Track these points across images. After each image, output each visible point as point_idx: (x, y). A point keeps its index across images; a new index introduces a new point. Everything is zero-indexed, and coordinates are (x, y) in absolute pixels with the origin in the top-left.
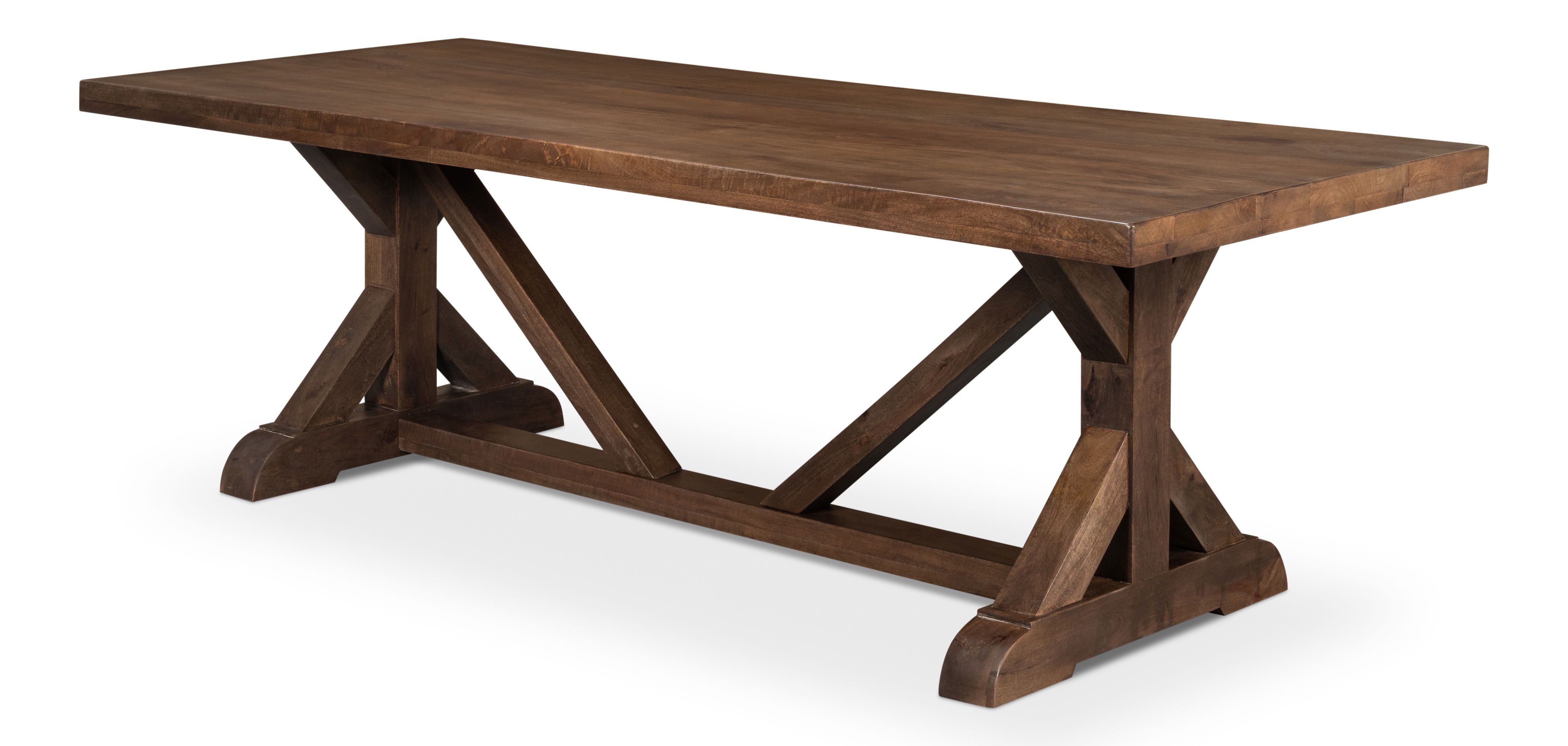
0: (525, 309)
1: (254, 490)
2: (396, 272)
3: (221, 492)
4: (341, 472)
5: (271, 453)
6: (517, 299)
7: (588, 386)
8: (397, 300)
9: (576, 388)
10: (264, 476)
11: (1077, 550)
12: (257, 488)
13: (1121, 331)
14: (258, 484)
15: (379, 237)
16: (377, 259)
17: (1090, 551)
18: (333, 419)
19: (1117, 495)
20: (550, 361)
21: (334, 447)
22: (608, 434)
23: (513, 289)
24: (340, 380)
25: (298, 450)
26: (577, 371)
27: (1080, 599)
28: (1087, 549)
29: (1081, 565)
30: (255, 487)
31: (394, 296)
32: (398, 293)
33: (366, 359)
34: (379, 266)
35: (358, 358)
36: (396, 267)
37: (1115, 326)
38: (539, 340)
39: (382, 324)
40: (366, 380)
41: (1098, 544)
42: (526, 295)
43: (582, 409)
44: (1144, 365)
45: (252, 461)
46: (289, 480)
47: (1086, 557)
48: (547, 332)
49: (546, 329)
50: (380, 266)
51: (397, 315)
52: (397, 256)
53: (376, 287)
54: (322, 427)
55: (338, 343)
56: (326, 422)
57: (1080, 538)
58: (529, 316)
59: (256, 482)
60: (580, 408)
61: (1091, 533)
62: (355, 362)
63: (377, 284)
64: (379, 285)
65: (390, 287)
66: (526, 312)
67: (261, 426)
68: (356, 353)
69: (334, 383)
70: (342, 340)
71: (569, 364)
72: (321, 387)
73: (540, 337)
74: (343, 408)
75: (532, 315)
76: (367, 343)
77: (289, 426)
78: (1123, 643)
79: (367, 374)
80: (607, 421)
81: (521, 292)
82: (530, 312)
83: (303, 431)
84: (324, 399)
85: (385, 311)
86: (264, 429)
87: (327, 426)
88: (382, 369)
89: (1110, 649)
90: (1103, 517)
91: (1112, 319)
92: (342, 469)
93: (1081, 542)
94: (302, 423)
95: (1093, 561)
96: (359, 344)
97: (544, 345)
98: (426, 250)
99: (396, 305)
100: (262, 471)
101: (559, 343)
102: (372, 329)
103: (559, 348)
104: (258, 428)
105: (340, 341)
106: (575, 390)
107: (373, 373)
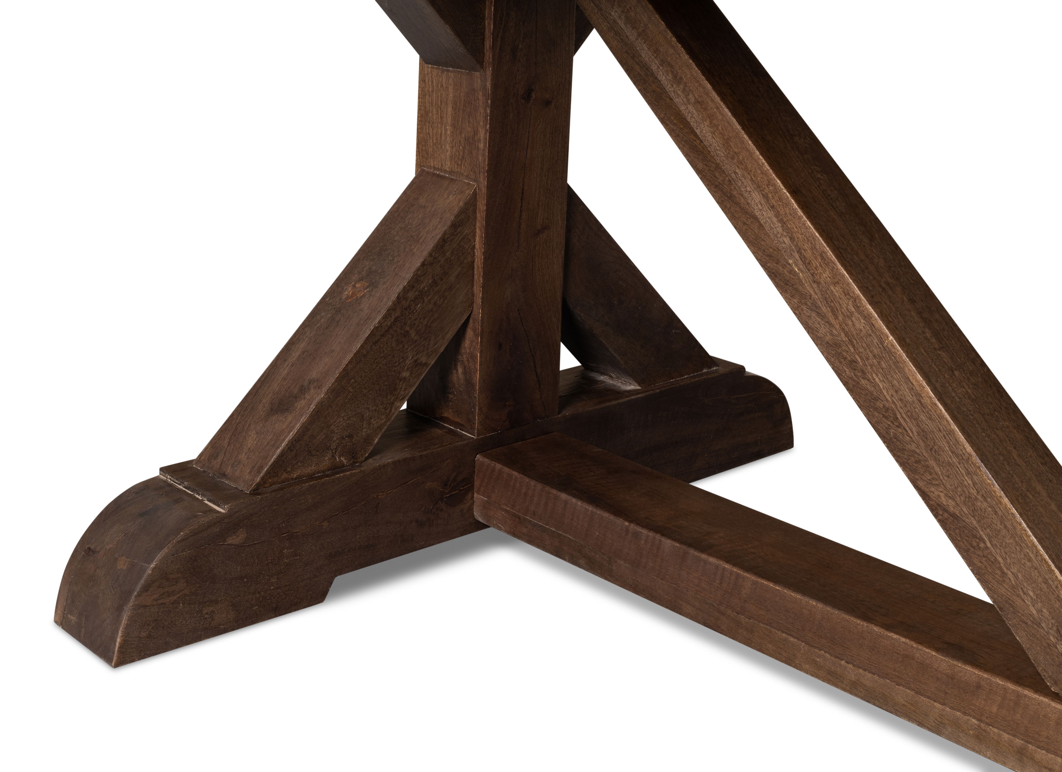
0: (796, 246)
1: (118, 640)
2: (481, 146)
3: (56, 622)
4: (338, 580)
5: (165, 550)
6: (775, 220)
7: (976, 459)
8: (482, 205)
9: (936, 460)
10: (145, 606)
12: (126, 634)
14: (127, 626)
15: (448, 71)
16: (442, 118)
18: (326, 461)
20: (863, 382)
21: (326, 524)
22: (1031, 594)
23: (765, 197)
24: (345, 374)
25: (235, 540)
26: (941, 417)
30: (120, 634)
31: (475, 194)
32: (484, 190)
33: (407, 328)
34: (446, 130)
35: (390, 327)
36: (483, 135)
38: (831, 325)
39: (448, 254)
40: (405, 374)
42: (800, 212)
43: (953, 515)
45: (122, 564)
46: (211, 609)
48: (858, 307)
49: (855, 300)
50: (449, 132)
51: (481, 237)
52: (485, 110)
53: (439, 176)
54: (299, 480)
55: (349, 291)
56: (309, 470)
58: (807, 263)
59: (124, 620)
60: (945, 510)
62: (383, 335)
63: (441, 170)
64: (445, 171)
65: (467, 177)
66: (799, 252)
67: (164, 470)
68: (385, 317)
69: (330, 382)
70: (357, 285)
71: (919, 396)
72: (303, 390)
73: (836, 318)
74: (350, 436)
75: (815, 263)
76: (411, 295)
77: (224, 475)
79: (408, 362)
80: (1030, 560)
81: (788, 204)
82: (808, 254)
83: (250, 494)
84: (303, 419)
85: (455, 226)
86: (168, 478)
87: (311, 477)
88: (442, 350)
92: (341, 571)
94: (250, 472)
96: (394, 297)
97: (845, 339)
98: (548, 103)
99: (478, 215)
100: (139, 595)
101: (891, 338)
102: (423, 264)
103: (890, 352)
104: (155, 473)
105: (354, 286)
106: (932, 463)
107: (424, 360)
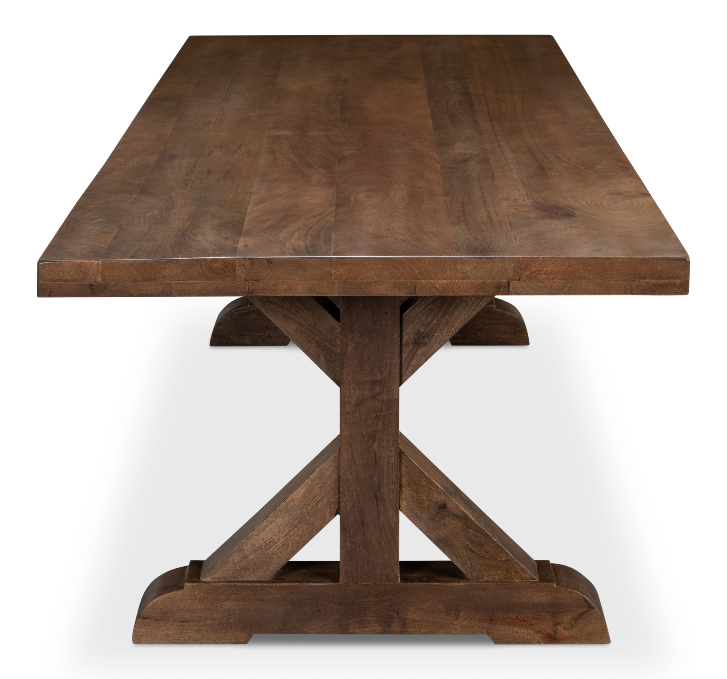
11: (260, 535)
13: (328, 356)
17: (279, 540)
19: (322, 500)
27: (264, 580)
28: (276, 538)
29: (266, 550)
37: (319, 351)
41: (293, 537)
44: (355, 392)
47: (274, 544)
57: (266, 527)
61: (281, 525)
78: (324, 632)
89: (305, 633)
90: (300, 516)
91: (315, 344)
93: (267, 530)
95: (285, 551)
